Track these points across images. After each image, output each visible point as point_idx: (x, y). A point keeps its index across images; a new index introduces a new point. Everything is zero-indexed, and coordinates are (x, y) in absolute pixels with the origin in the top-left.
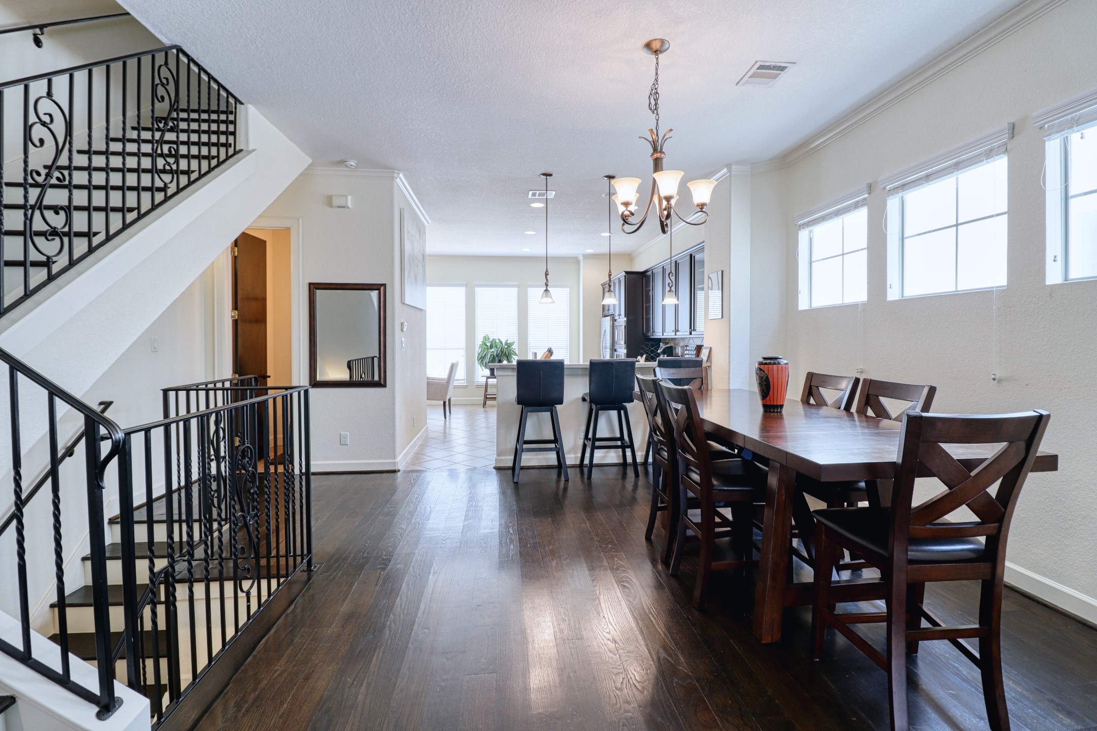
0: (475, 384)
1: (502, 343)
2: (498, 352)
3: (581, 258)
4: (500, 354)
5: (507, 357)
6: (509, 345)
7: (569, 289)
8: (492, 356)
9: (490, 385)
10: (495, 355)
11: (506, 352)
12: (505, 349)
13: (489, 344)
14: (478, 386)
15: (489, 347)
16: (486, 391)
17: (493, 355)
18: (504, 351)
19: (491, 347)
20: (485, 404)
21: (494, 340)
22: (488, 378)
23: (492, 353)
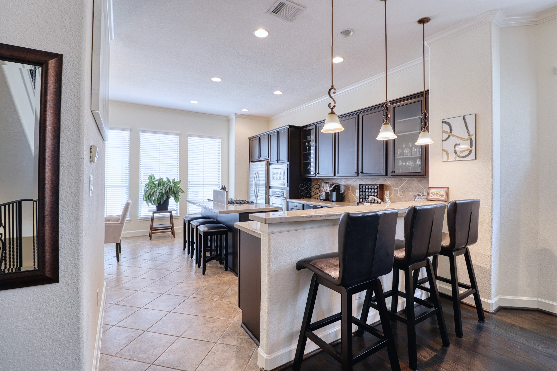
0: (139, 218)
1: (170, 181)
2: (167, 189)
3: (233, 117)
4: (169, 191)
5: (175, 193)
6: (175, 184)
7: (221, 140)
8: (161, 194)
9: (156, 218)
10: (164, 192)
11: (174, 190)
12: (173, 187)
13: (156, 183)
14: (143, 220)
15: (157, 185)
16: (152, 224)
17: (162, 192)
18: (173, 189)
19: (159, 185)
20: (150, 236)
21: (162, 179)
22: (154, 213)
23: (161, 191)
